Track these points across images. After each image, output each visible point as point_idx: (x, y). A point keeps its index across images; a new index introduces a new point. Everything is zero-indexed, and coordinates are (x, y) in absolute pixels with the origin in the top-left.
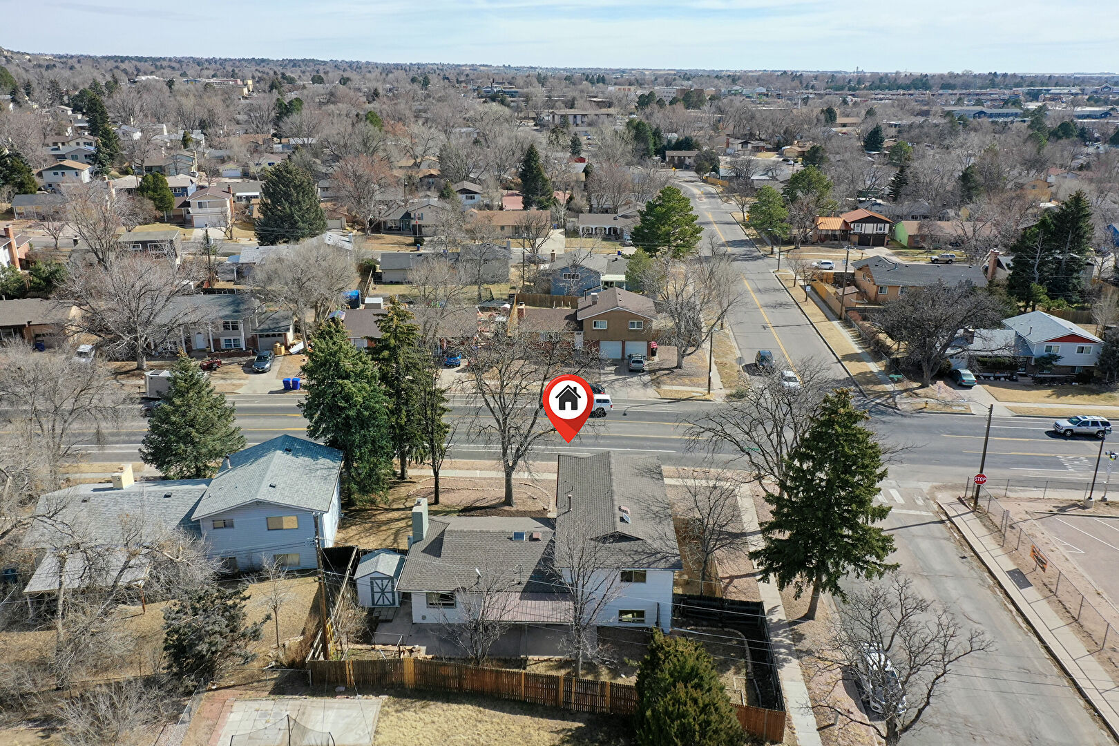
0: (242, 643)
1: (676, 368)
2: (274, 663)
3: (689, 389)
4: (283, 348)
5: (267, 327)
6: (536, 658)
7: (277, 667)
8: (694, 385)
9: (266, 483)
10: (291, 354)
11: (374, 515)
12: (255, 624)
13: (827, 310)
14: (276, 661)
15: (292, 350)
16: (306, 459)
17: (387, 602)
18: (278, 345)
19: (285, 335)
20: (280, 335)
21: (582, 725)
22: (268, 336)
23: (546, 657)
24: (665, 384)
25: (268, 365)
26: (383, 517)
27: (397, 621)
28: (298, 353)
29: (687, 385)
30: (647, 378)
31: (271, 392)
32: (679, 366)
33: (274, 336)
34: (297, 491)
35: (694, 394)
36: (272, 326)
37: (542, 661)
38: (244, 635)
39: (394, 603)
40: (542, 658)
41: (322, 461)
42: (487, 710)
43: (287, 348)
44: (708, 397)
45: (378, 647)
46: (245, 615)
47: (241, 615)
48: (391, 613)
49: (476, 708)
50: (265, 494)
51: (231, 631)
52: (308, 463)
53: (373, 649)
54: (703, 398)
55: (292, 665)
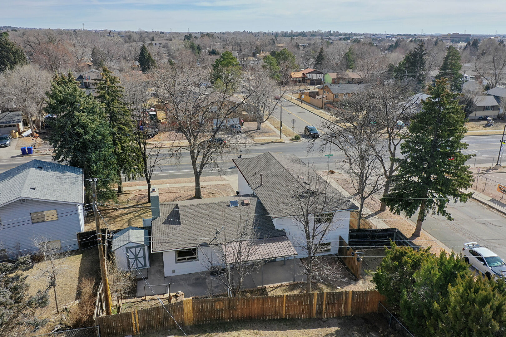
0: (28, 312)
1: (257, 129)
2: (59, 327)
3: (269, 138)
4: (17, 133)
5: (5, 121)
6: (272, 286)
7: (62, 330)
8: (271, 136)
9: (27, 186)
10: (23, 137)
11: (109, 213)
12: (40, 291)
13: (314, 106)
14: (61, 324)
15: (23, 135)
16: (56, 173)
17: (140, 265)
18: (14, 131)
19: (18, 125)
20: (14, 126)
21: (337, 328)
22: (6, 126)
23: (279, 284)
24: (255, 137)
25: (8, 142)
26: (116, 213)
27: (151, 277)
28: (28, 136)
29: (267, 136)
30: (244, 135)
31: (12, 157)
32: (259, 129)
33: (10, 126)
34: (54, 191)
35: (273, 140)
36: (8, 120)
37: (277, 287)
38: (30, 304)
39: (145, 265)
40: (276, 285)
41: (68, 174)
42: (261, 331)
43: (20, 134)
44: (281, 140)
45: (148, 298)
46: (27, 286)
47: (24, 286)
48: (145, 272)
49: (252, 331)
50: (26, 194)
51: (16, 302)
52: (57, 175)
53: (144, 300)
54: (279, 141)
55: (78, 324)
